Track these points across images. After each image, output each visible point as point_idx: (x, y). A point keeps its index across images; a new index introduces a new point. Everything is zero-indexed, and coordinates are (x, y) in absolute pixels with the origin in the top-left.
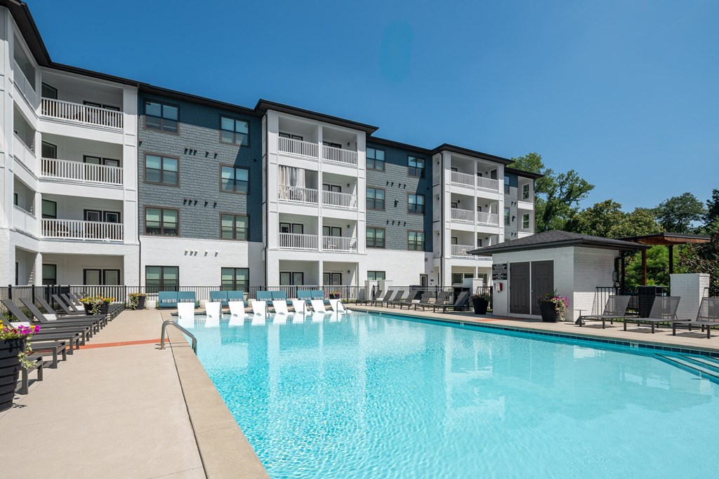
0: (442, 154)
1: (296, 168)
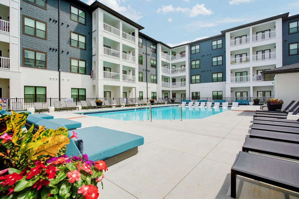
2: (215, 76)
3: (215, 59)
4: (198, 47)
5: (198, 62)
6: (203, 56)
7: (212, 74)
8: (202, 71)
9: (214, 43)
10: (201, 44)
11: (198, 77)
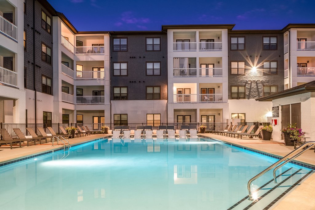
0: (289, 31)
1: (183, 58)
2: (150, 90)
3: (150, 66)
4: (124, 42)
5: (124, 66)
6: (133, 57)
7: (145, 88)
8: (132, 81)
9: (149, 41)
10: (129, 37)
11: (124, 91)
